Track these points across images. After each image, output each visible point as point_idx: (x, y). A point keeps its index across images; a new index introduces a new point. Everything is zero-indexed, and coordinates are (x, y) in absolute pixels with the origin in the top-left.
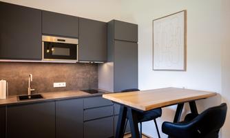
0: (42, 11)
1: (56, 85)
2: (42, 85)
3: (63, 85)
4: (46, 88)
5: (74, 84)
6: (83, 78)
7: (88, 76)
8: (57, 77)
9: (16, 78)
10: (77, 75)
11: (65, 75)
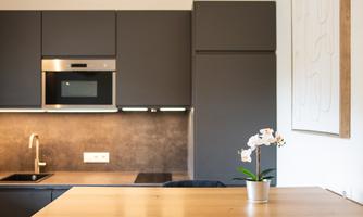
0: (42, 12)
1: (89, 157)
2: (62, 156)
3: (103, 157)
4: (70, 163)
5: (128, 157)
6: (150, 146)
7: (162, 140)
8: (91, 141)
9: (19, 141)
10: (135, 138)
11: (108, 136)
